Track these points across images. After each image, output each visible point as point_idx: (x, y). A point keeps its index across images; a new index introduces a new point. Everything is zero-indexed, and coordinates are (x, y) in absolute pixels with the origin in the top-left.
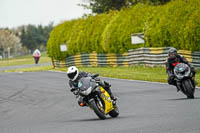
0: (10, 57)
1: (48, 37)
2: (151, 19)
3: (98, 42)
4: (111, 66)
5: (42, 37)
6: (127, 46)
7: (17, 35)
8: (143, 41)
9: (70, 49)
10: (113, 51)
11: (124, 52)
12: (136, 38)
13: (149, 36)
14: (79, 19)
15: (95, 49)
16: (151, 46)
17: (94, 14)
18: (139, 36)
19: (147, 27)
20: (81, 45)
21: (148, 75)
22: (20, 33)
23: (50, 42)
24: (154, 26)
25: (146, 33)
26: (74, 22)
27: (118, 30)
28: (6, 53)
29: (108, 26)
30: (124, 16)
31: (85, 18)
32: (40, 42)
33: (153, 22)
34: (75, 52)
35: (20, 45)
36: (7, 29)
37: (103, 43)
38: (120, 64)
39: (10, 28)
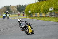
0: (14, 14)
1: (25, 8)
2: (55, 3)
3: (40, 10)
4: (43, 17)
5: (23, 8)
6: (48, 11)
7: (16, 8)
8: (53, 10)
9: (31, 12)
10: (44, 13)
11: (47, 13)
12: (51, 9)
13: (54, 8)
14: (34, 3)
15: (39, 12)
16: (55, 11)
17: (38, 2)
18: (52, 8)
19: (54, 6)
20: (35, 11)
21: (54, 20)
22: (17, 7)
23: (26, 10)
24: (56, 5)
25: (54, 7)
26: (32, 4)
27: (45, 6)
28: (13, 13)
29: (42, 5)
30: (47, 2)
31: (36, 3)
32: (23, 10)
33: (56, 4)
34: (33, 13)
35: (17, 11)
36: (13, 6)
37: (41, 10)
38: (46, 16)
39: (14, 6)
